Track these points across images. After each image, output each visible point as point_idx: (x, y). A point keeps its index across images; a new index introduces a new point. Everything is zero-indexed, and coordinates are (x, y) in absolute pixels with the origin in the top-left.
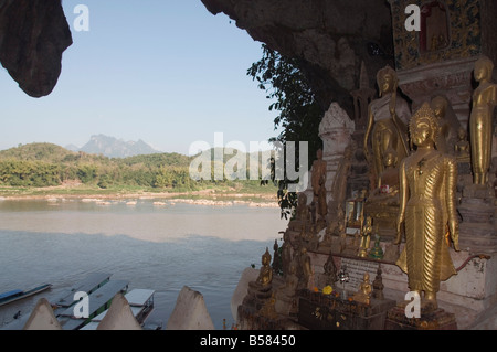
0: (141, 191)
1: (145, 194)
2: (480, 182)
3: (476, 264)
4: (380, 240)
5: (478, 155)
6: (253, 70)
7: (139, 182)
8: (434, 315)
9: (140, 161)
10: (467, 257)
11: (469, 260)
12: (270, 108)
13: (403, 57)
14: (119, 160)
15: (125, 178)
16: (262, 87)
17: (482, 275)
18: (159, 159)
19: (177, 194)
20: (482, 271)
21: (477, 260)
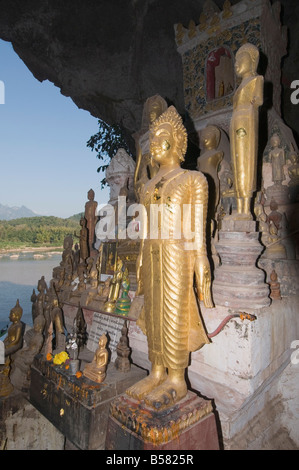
0: (24, 246)
1: (26, 249)
2: (243, 209)
3: (237, 324)
4: (128, 289)
5: (239, 173)
6: (92, 143)
7: (22, 240)
8: (176, 409)
9: (23, 223)
10: (227, 314)
11: (228, 320)
12: (99, 170)
13: (192, 107)
14: (5, 221)
15: (10, 236)
16: (99, 157)
17: (247, 343)
18: (39, 221)
19: (54, 248)
20: (246, 336)
21: (238, 320)
